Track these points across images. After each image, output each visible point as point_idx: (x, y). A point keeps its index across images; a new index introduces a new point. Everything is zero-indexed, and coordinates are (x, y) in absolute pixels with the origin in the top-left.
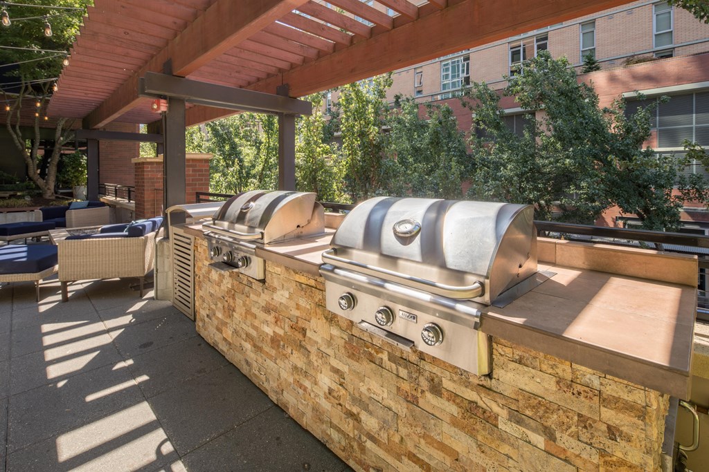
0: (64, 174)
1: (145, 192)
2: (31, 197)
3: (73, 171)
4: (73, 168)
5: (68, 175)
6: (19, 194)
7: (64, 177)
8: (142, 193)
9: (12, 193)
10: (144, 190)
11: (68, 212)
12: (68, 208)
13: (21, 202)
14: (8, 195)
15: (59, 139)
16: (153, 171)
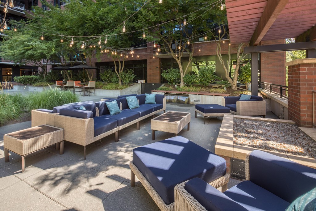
0: (241, 76)
1: (301, 94)
2: (227, 88)
3: (246, 75)
4: (246, 73)
5: (243, 77)
6: (223, 86)
7: (242, 78)
8: (297, 95)
9: (220, 85)
10: (299, 92)
11: (237, 102)
12: (238, 99)
13: (222, 90)
14: (218, 86)
15: (239, 57)
16: (311, 73)
